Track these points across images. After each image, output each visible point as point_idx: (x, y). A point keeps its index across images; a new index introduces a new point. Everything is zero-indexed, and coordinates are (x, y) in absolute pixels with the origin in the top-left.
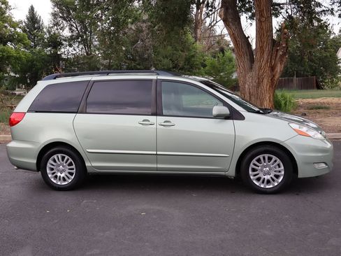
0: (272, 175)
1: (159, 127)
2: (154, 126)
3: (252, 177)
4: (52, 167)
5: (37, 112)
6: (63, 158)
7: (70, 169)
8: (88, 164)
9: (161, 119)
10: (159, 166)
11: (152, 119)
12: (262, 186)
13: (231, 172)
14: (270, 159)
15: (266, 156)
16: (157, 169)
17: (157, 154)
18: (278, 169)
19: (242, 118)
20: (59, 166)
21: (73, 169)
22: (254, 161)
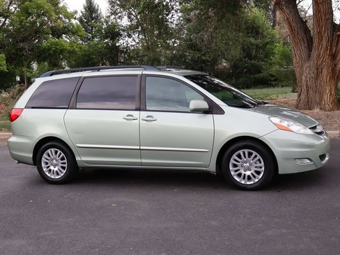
0: (253, 171)
1: (141, 122)
2: (137, 121)
3: (232, 173)
4: (47, 161)
5: (33, 108)
6: (56, 152)
7: (62, 163)
8: (78, 159)
9: (144, 114)
10: (143, 161)
11: (136, 114)
12: (243, 182)
13: (212, 168)
14: (250, 154)
15: (246, 151)
16: (141, 164)
17: (140, 149)
18: (259, 165)
19: (221, 112)
20: (53, 160)
21: (65, 163)
22: (234, 156)
